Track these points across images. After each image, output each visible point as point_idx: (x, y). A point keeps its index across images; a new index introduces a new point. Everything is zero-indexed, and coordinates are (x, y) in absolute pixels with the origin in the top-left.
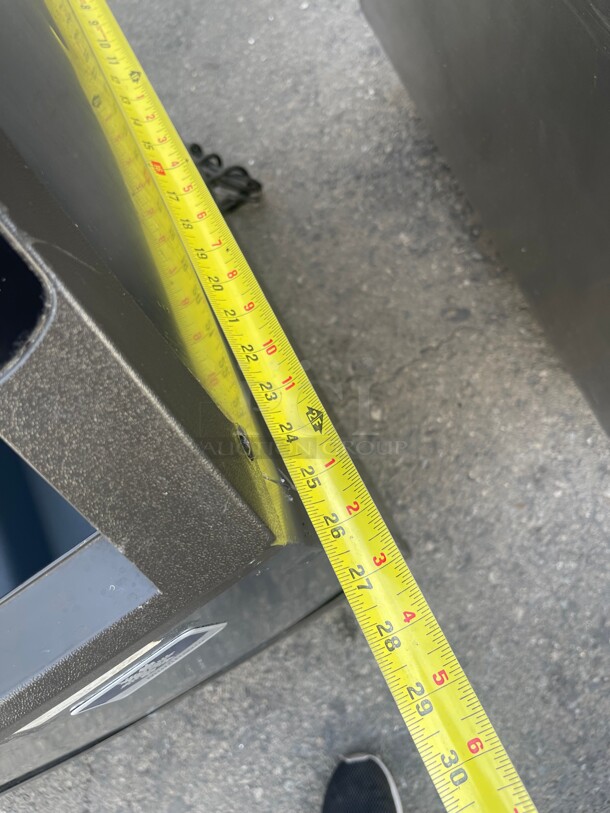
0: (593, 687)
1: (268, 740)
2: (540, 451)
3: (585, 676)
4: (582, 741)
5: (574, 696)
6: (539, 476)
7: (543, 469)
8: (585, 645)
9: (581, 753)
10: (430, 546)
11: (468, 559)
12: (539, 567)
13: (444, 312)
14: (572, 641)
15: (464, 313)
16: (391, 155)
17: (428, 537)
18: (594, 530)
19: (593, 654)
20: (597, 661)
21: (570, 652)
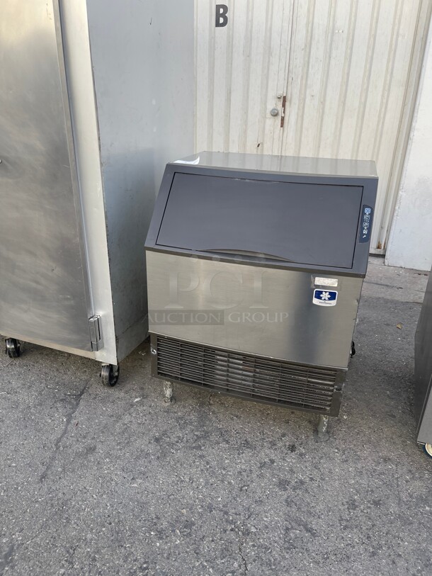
0: (362, 511)
1: (242, 453)
2: (392, 456)
3: (362, 507)
4: (348, 521)
5: (354, 509)
6: (386, 460)
7: (389, 459)
8: (369, 502)
9: (344, 523)
10: (336, 451)
11: (347, 461)
12: (369, 477)
13: (387, 412)
14: (366, 499)
15: (394, 417)
16: (399, 377)
17: (337, 448)
18: (395, 481)
19: (369, 505)
20: (370, 507)
21: (362, 500)
